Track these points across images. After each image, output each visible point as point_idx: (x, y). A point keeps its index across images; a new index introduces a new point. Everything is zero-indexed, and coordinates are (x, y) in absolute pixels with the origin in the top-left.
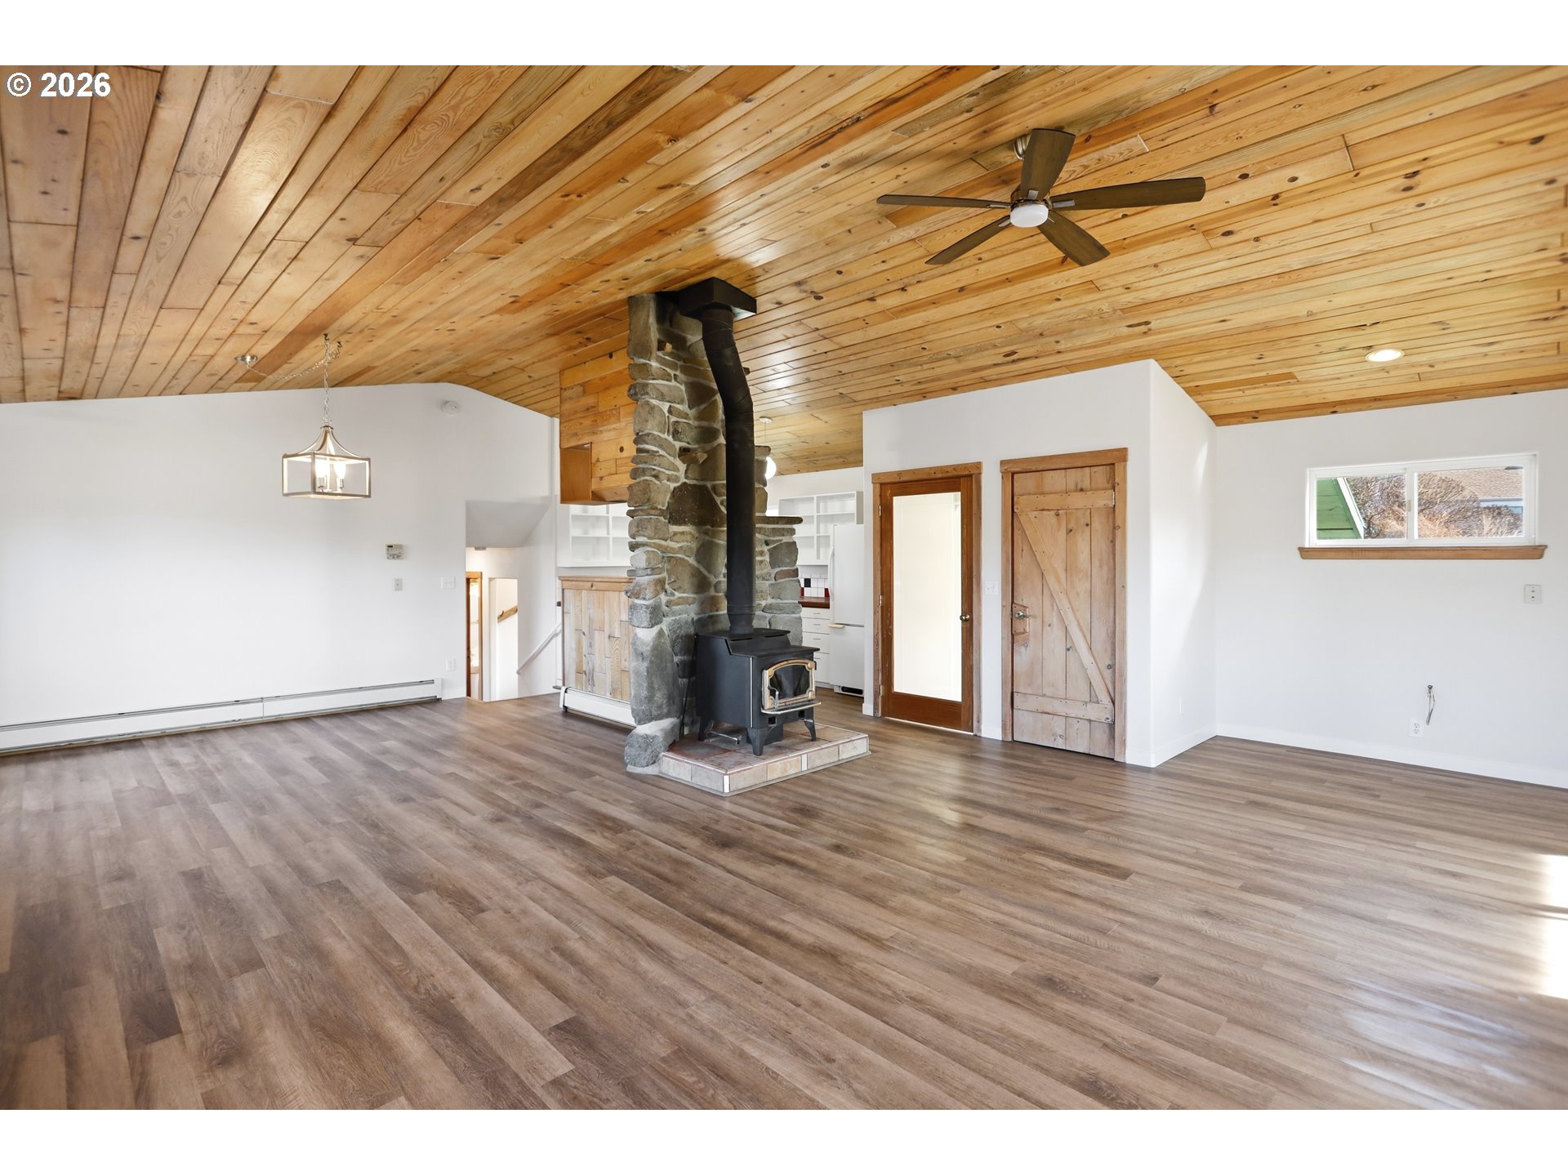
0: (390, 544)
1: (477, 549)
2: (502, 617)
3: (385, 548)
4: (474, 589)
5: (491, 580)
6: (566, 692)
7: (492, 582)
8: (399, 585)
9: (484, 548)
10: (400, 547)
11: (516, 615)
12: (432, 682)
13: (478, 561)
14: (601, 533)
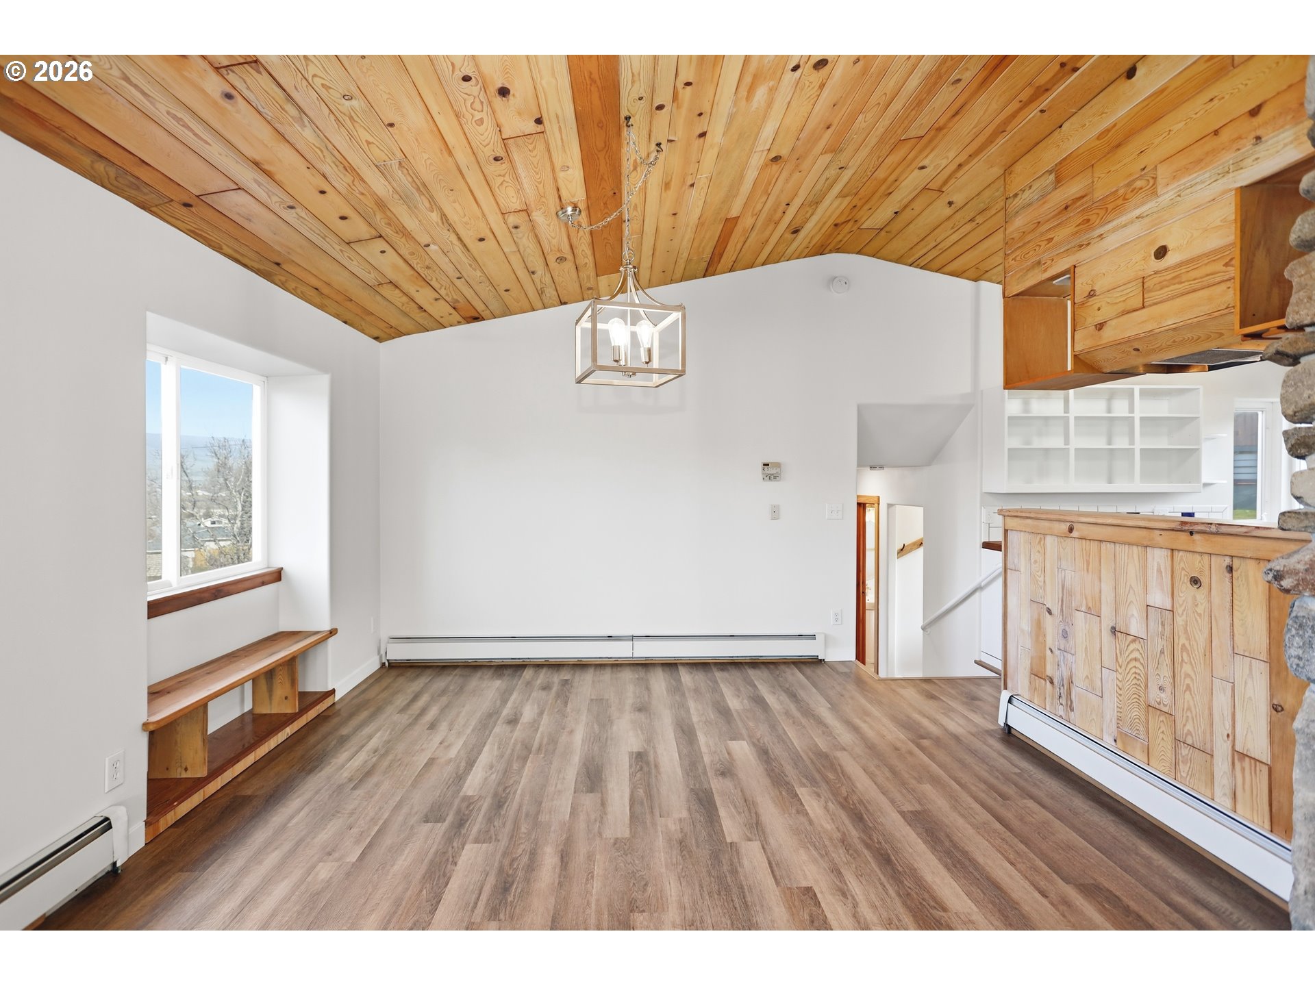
0: (766, 462)
1: (873, 467)
2: (902, 551)
3: (761, 466)
4: (870, 516)
5: (890, 506)
6: (1010, 701)
7: (891, 509)
8: (775, 513)
9: (882, 467)
10: (778, 465)
11: (921, 550)
12: (813, 637)
13: (874, 485)
14: (1056, 442)
